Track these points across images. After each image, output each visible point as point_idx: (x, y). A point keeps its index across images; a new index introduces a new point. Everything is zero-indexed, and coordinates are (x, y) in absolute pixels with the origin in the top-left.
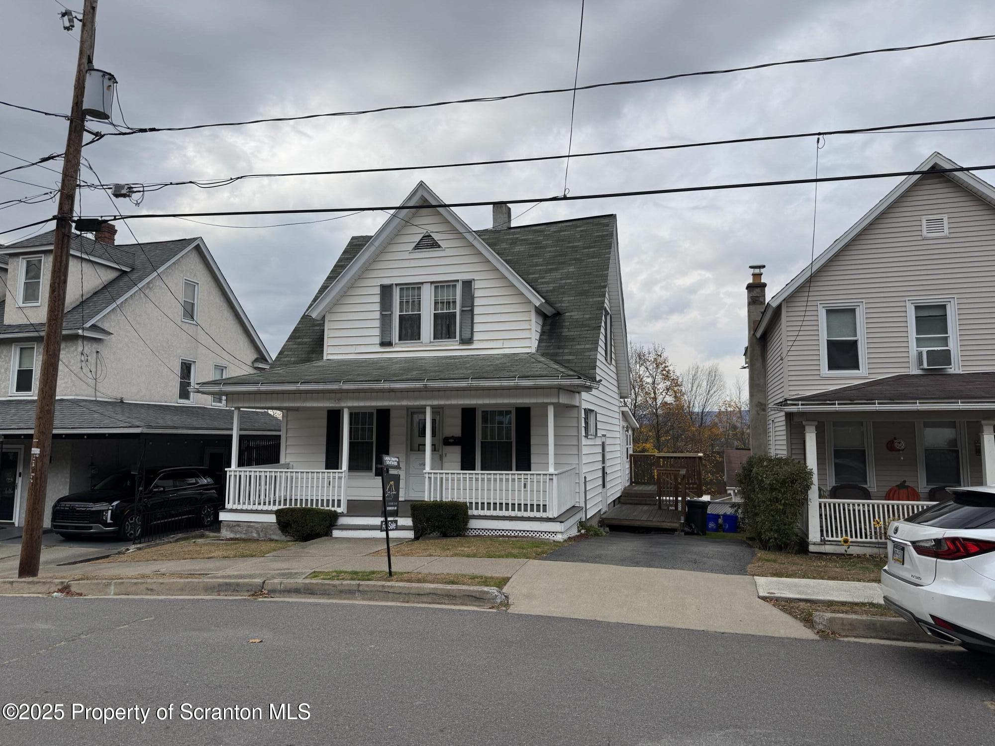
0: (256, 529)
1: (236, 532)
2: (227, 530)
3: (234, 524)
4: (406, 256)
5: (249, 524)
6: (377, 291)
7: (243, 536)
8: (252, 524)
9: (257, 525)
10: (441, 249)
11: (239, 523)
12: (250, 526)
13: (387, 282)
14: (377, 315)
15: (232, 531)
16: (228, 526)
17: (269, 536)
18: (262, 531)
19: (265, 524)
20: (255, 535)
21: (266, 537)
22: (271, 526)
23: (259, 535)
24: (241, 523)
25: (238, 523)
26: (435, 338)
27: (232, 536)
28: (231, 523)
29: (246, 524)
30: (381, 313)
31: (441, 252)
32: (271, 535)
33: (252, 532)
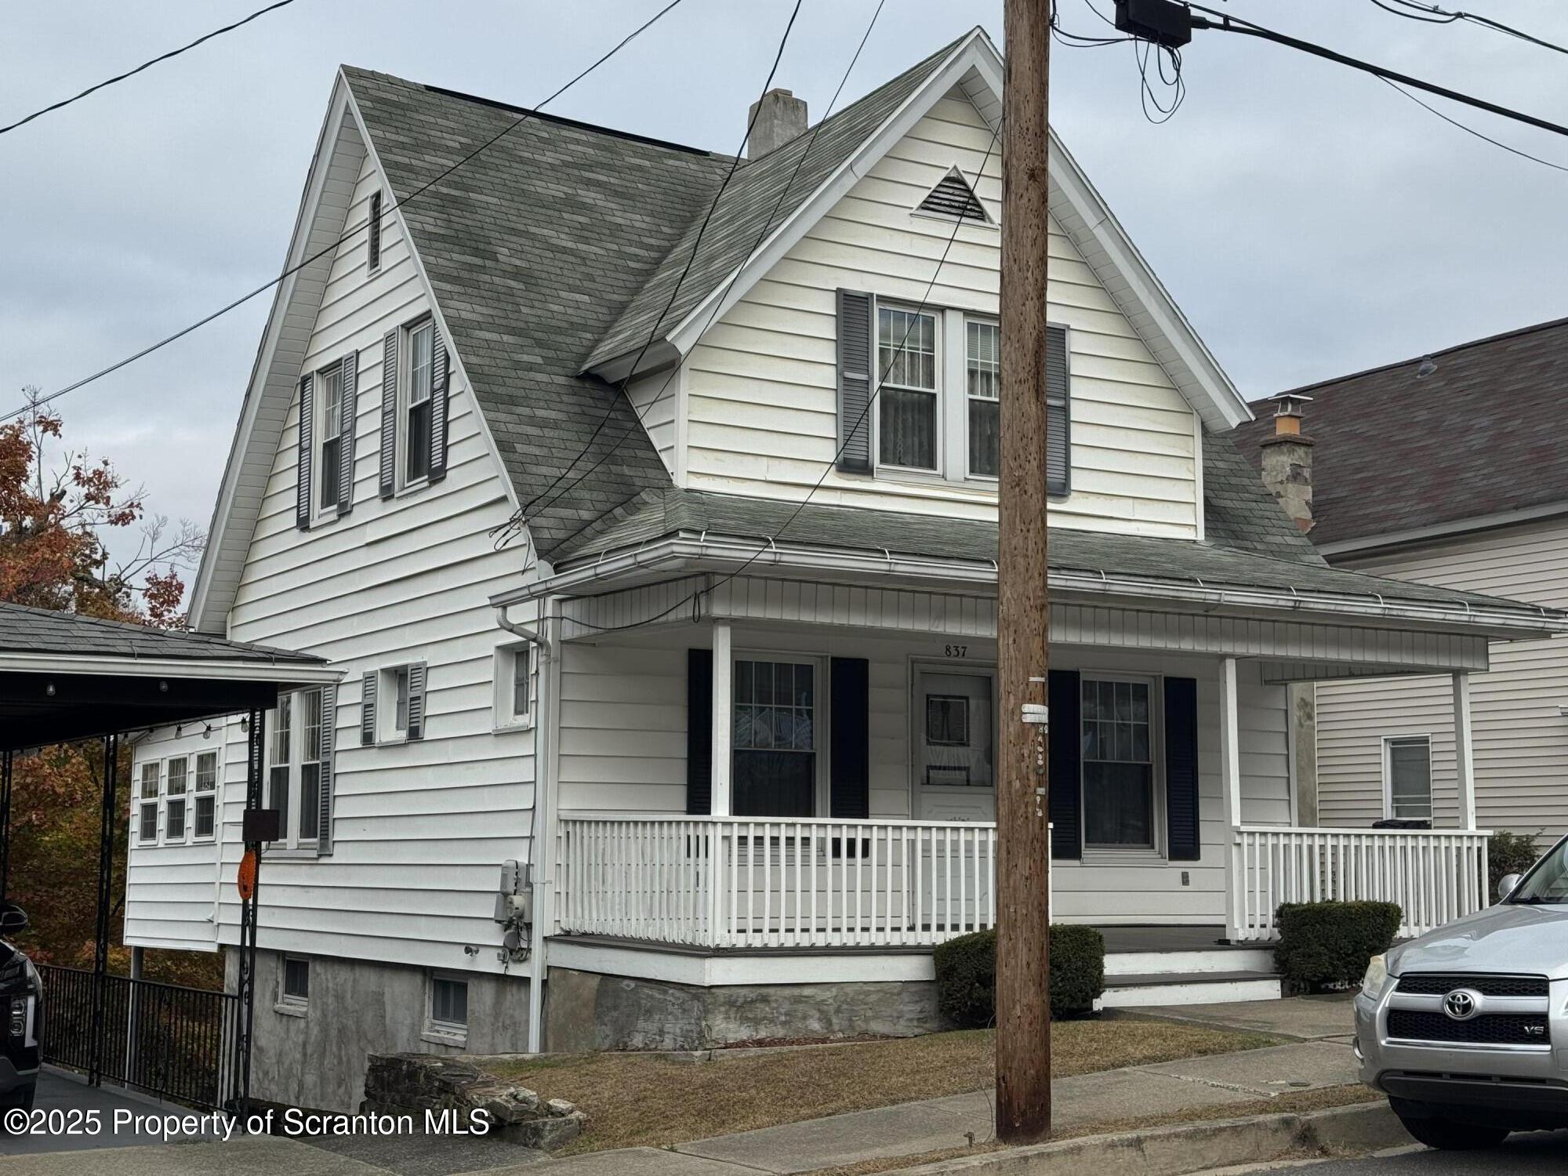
0: (819, 1005)
1: (756, 1022)
2: (727, 1018)
3: (752, 994)
4: (903, 221)
5: (796, 991)
6: (829, 306)
7: (780, 1032)
8: (807, 992)
9: (828, 995)
10: (988, 224)
11: (764, 991)
12: (798, 1000)
13: (856, 285)
14: (828, 377)
15: (744, 1020)
16: (731, 1003)
17: (860, 1025)
18: (838, 1011)
19: (849, 990)
20: (815, 1025)
21: (852, 1027)
22: (868, 994)
23: (830, 1023)
24: (771, 991)
25: (761, 992)
26: (972, 471)
27: (744, 1033)
28: (743, 991)
29: (787, 992)
30: (839, 374)
31: (988, 233)
32: (867, 1020)
33: (805, 1018)
